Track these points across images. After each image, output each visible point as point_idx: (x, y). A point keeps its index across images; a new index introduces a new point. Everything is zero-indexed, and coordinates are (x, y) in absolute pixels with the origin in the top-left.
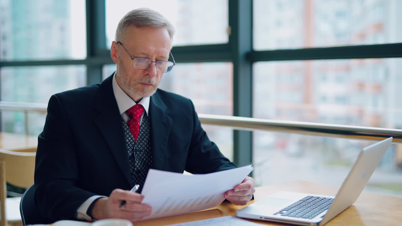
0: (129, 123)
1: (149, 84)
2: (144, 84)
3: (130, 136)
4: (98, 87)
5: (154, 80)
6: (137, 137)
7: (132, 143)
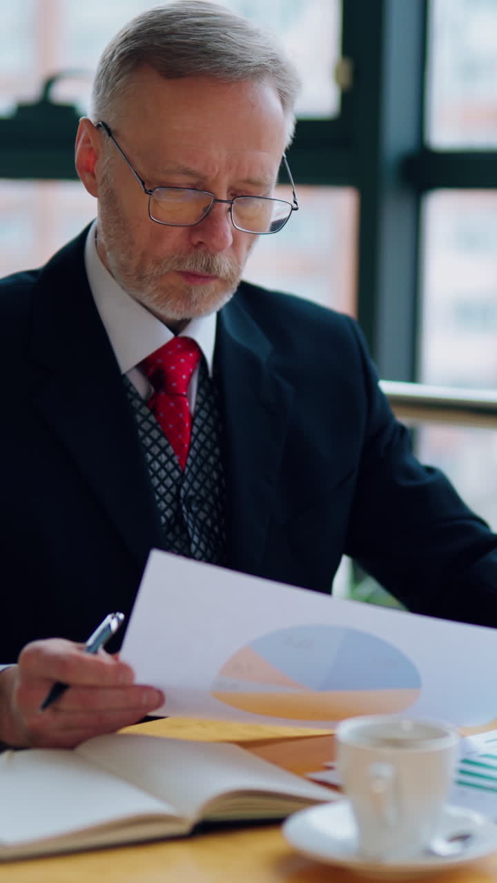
0: (152, 403)
1: (207, 275)
2: (191, 276)
3: (163, 450)
4: (31, 279)
5: (224, 263)
6: (188, 455)
7: (172, 474)
